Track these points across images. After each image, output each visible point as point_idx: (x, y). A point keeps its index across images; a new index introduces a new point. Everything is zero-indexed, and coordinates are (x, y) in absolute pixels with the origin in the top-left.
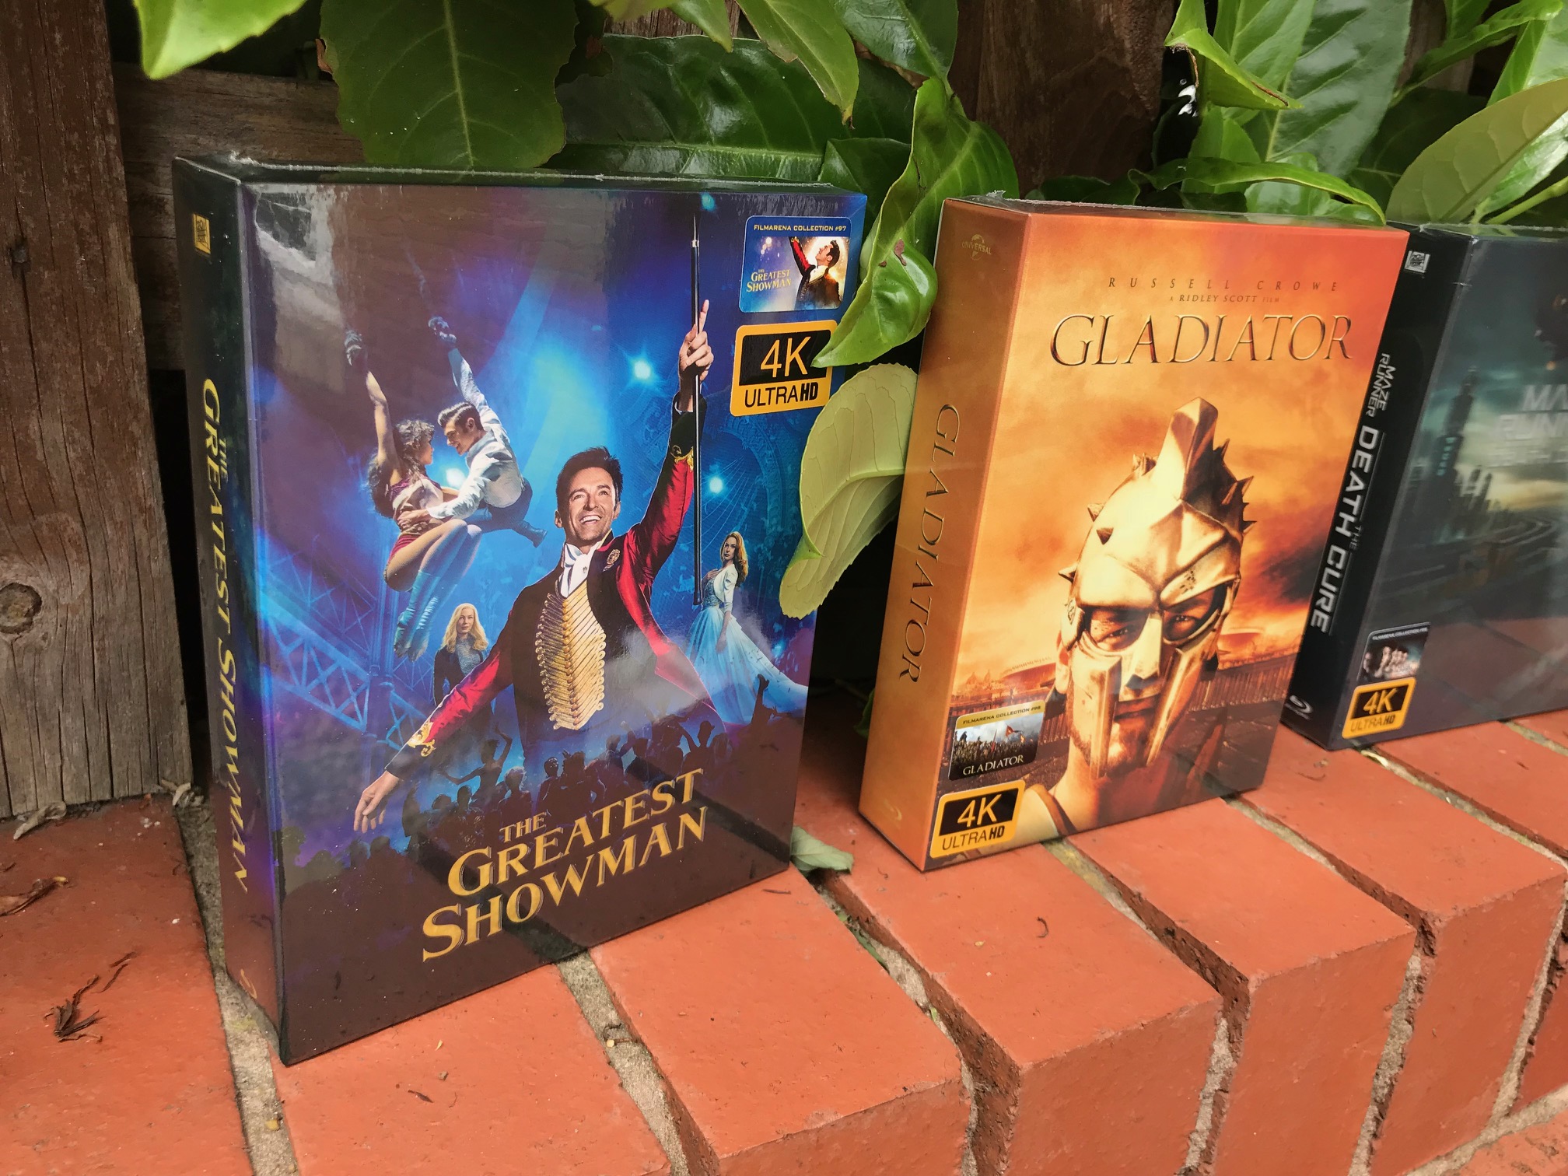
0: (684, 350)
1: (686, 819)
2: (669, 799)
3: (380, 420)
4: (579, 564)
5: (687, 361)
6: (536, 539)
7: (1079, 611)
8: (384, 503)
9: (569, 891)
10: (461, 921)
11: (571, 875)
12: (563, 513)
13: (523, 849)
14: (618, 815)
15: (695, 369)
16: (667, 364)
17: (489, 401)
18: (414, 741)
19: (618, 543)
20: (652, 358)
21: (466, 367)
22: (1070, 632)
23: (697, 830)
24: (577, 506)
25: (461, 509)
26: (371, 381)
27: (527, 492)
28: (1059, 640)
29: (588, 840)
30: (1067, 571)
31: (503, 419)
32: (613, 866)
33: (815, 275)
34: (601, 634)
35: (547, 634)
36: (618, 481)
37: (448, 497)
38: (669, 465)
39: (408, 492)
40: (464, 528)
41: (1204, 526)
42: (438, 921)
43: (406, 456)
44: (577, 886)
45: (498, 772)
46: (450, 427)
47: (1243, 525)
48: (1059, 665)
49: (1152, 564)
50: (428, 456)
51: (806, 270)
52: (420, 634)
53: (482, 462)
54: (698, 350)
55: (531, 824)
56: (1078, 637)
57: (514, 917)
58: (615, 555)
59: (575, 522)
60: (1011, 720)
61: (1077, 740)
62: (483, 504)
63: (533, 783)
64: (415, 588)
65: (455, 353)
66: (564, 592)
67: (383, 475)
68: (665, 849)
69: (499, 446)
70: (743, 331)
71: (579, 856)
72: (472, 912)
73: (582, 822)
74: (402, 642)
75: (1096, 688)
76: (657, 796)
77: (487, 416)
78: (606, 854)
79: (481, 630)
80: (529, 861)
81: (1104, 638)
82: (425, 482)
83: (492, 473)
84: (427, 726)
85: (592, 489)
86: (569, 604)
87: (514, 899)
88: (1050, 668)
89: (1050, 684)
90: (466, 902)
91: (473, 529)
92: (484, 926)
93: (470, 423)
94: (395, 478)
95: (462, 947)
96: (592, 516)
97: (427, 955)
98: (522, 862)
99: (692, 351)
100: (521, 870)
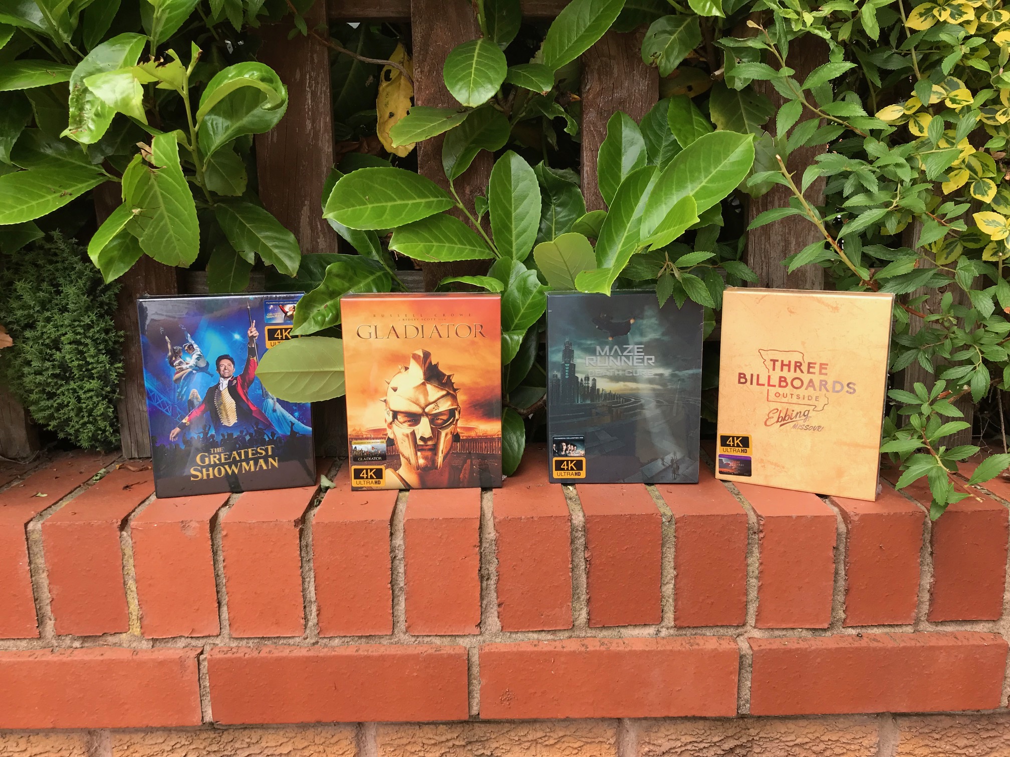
0: (249, 332)
1: (270, 460)
2: (264, 453)
3: (169, 346)
4: (224, 383)
5: (250, 335)
6: (212, 376)
7: (391, 412)
8: (172, 364)
9: (233, 471)
10: (201, 472)
11: (233, 467)
12: (218, 369)
13: (218, 456)
14: (246, 453)
15: (253, 337)
16: (244, 335)
17: (195, 343)
18: (184, 421)
19: (236, 378)
20: (239, 334)
21: (189, 335)
22: (390, 419)
23: (276, 464)
24: (222, 368)
25: (191, 367)
26: (167, 338)
27: (208, 364)
28: (386, 421)
29: (238, 458)
30: (383, 399)
31: (200, 346)
32: (247, 468)
33: (288, 314)
34: (234, 402)
35: (218, 400)
36: (233, 363)
37: (187, 364)
38: (248, 361)
39: (177, 362)
40: (192, 372)
41: (437, 389)
42: (195, 470)
43: (176, 354)
44: (236, 471)
45: (208, 433)
46: (186, 348)
47: (455, 390)
48: (388, 429)
49: (417, 400)
50: (181, 354)
51: (286, 313)
52: (184, 395)
53: (195, 356)
54: (253, 332)
55: (219, 450)
56: (393, 421)
57: (217, 476)
58: (235, 382)
59: (222, 372)
60: (374, 445)
61: (403, 455)
62: (196, 366)
63: (219, 438)
64: (181, 384)
65: (186, 332)
66: (221, 389)
67: (171, 358)
68: (265, 467)
69: (199, 353)
70: (267, 328)
71: (235, 462)
72: (204, 470)
73: (235, 452)
74: (179, 396)
75: (406, 439)
76: (259, 450)
77: (195, 346)
78: (244, 464)
79: (199, 396)
80: (220, 459)
81: (404, 422)
82: (181, 360)
83: (198, 359)
84: (187, 418)
85: (226, 364)
86: (223, 392)
87: (216, 469)
88: (385, 430)
89: (386, 435)
90: (203, 467)
91: (194, 372)
92: (208, 475)
93: (191, 347)
94: (174, 359)
95: (202, 479)
96: (226, 371)
97: (192, 479)
98: (218, 459)
99: (251, 332)
100: (218, 462)
